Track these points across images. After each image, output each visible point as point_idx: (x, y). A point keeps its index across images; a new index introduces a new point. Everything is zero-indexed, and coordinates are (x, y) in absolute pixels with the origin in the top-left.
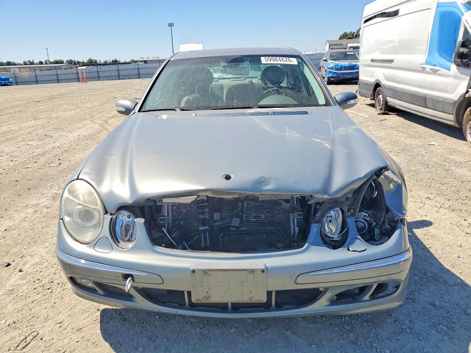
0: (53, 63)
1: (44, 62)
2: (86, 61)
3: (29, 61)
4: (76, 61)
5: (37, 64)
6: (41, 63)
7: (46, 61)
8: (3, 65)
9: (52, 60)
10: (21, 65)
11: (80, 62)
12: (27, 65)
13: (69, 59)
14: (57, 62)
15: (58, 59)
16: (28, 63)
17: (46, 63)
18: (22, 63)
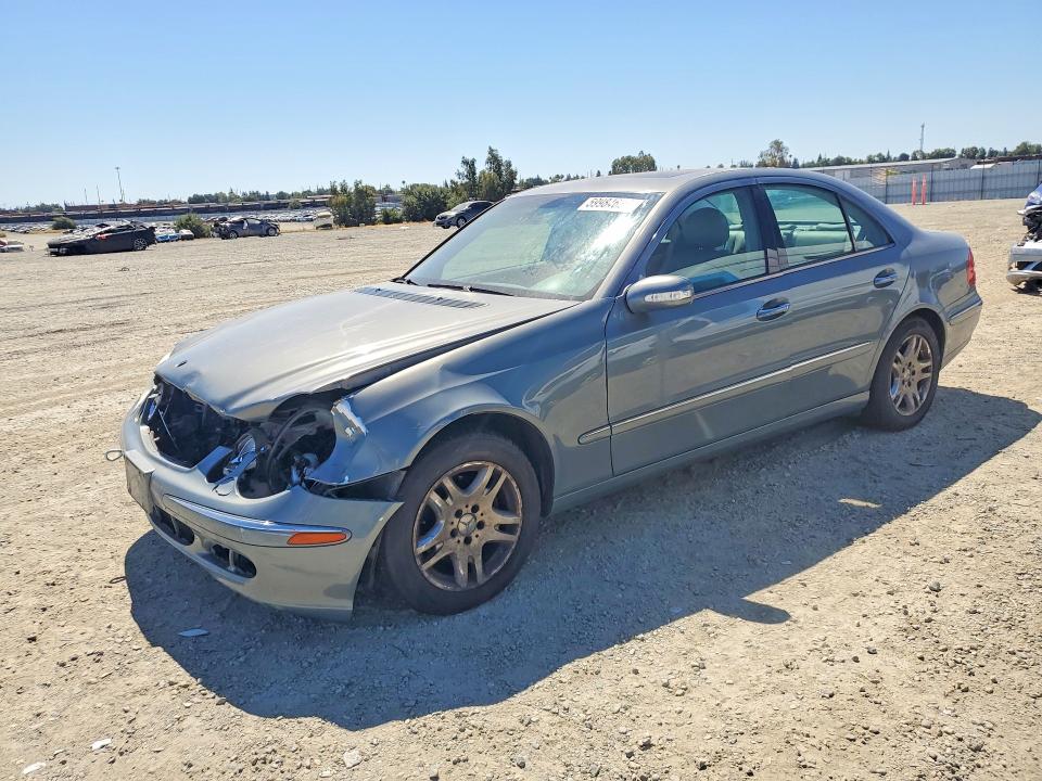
0: (932, 157)
1: (910, 153)
2: (1012, 148)
3: (880, 155)
4: (987, 150)
5: (895, 160)
6: (904, 157)
7: (914, 154)
8: (828, 165)
9: (928, 150)
10: (862, 163)
11: (997, 152)
12: (873, 162)
13: (970, 146)
14: (938, 155)
15: (942, 147)
16: (876, 159)
17: (915, 158)
18: (864, 159)
